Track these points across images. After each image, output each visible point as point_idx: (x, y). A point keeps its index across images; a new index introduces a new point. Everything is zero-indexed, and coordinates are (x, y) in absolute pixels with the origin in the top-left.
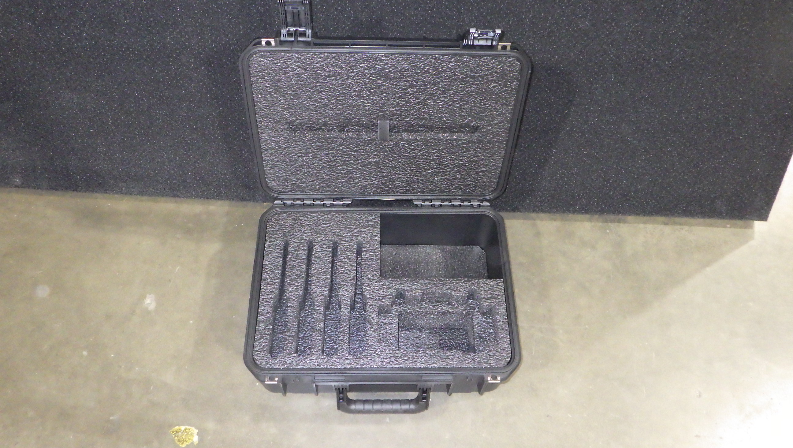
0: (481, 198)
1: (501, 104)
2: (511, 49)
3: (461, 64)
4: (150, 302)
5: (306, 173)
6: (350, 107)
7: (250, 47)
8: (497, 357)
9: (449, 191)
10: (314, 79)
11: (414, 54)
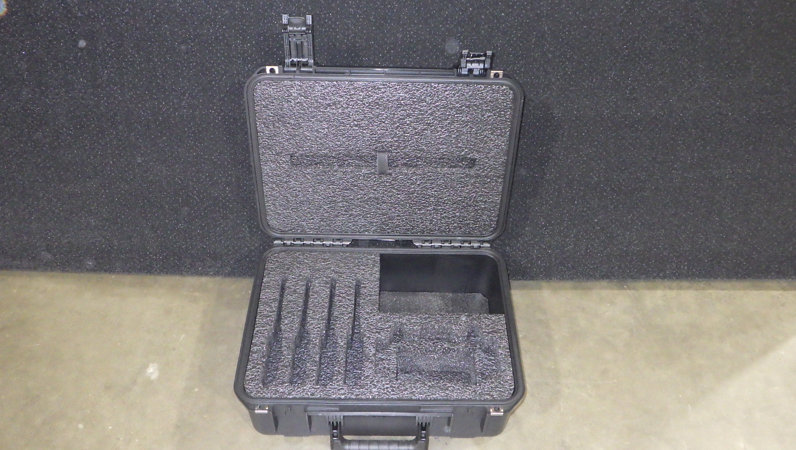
0: (482, 239)
1: (496, 135)
2: (503, 77)
3: (456, 93)
4: (152, 371)
5: (306, 210)
6: (349, 137)
7: (255, 75)
8: (499, 389)
9: (449, 231)
10: (315, 108)
11: (411, 82)
